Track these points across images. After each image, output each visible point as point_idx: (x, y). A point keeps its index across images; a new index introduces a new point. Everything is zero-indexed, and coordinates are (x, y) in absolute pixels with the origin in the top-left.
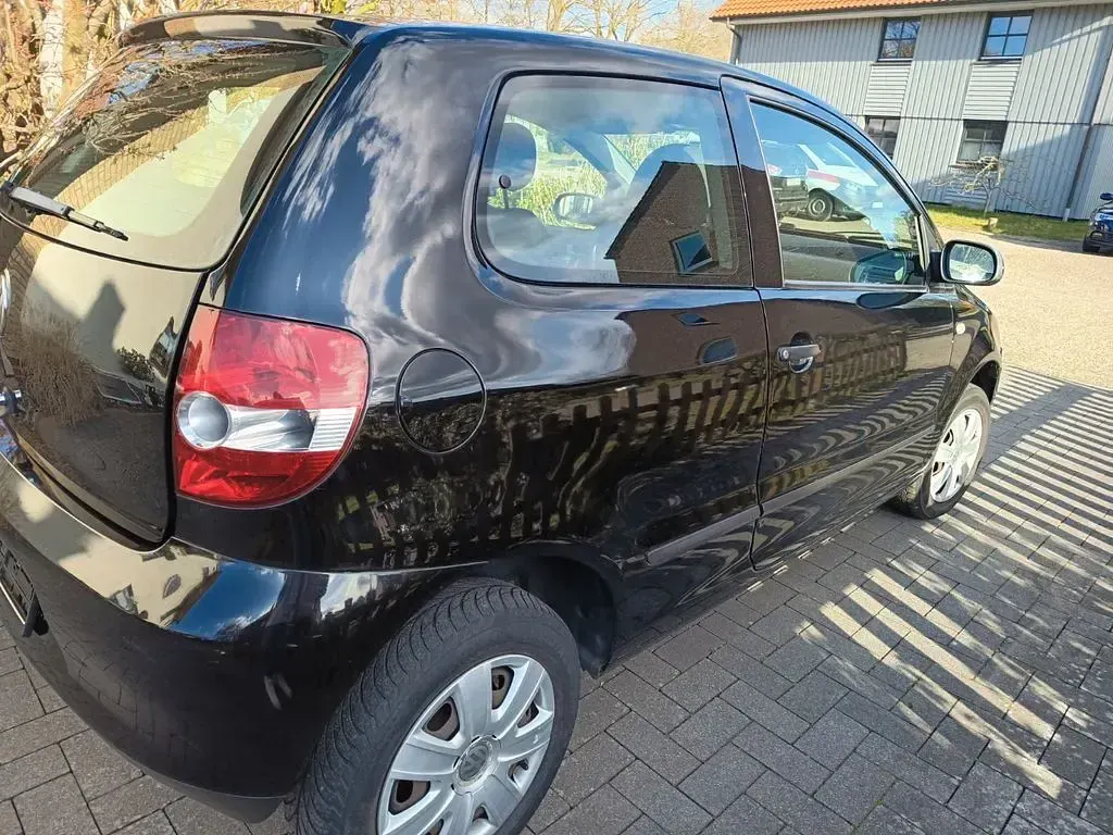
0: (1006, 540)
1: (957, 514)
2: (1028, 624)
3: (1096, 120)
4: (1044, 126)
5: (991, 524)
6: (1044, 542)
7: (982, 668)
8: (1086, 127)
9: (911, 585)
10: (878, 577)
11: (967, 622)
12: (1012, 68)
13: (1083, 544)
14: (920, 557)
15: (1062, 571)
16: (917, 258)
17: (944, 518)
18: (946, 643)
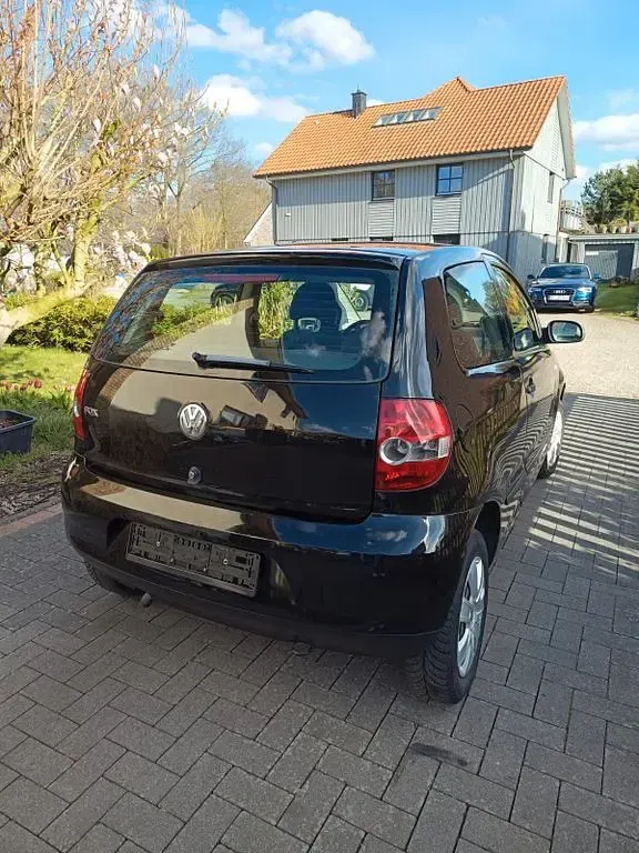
0: (589, 480)
1: (558, 472)
2: (625, 517)
3: (511, 229)
4: (482, 235)
5: (576, 474)
6: (607, 478)
7: (619, 542)
8: (506, 234)
9: (561, 511)
10: (543, 510)
11: (599, 523)
12: (458, 199)
13: (624, 475)
14: (555, 497)
15: (624, 490)
16: (534, 333)
17: (553, 475)
18: (596, 534)
